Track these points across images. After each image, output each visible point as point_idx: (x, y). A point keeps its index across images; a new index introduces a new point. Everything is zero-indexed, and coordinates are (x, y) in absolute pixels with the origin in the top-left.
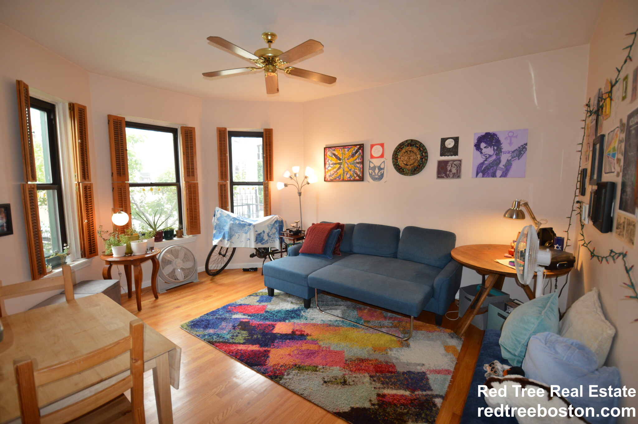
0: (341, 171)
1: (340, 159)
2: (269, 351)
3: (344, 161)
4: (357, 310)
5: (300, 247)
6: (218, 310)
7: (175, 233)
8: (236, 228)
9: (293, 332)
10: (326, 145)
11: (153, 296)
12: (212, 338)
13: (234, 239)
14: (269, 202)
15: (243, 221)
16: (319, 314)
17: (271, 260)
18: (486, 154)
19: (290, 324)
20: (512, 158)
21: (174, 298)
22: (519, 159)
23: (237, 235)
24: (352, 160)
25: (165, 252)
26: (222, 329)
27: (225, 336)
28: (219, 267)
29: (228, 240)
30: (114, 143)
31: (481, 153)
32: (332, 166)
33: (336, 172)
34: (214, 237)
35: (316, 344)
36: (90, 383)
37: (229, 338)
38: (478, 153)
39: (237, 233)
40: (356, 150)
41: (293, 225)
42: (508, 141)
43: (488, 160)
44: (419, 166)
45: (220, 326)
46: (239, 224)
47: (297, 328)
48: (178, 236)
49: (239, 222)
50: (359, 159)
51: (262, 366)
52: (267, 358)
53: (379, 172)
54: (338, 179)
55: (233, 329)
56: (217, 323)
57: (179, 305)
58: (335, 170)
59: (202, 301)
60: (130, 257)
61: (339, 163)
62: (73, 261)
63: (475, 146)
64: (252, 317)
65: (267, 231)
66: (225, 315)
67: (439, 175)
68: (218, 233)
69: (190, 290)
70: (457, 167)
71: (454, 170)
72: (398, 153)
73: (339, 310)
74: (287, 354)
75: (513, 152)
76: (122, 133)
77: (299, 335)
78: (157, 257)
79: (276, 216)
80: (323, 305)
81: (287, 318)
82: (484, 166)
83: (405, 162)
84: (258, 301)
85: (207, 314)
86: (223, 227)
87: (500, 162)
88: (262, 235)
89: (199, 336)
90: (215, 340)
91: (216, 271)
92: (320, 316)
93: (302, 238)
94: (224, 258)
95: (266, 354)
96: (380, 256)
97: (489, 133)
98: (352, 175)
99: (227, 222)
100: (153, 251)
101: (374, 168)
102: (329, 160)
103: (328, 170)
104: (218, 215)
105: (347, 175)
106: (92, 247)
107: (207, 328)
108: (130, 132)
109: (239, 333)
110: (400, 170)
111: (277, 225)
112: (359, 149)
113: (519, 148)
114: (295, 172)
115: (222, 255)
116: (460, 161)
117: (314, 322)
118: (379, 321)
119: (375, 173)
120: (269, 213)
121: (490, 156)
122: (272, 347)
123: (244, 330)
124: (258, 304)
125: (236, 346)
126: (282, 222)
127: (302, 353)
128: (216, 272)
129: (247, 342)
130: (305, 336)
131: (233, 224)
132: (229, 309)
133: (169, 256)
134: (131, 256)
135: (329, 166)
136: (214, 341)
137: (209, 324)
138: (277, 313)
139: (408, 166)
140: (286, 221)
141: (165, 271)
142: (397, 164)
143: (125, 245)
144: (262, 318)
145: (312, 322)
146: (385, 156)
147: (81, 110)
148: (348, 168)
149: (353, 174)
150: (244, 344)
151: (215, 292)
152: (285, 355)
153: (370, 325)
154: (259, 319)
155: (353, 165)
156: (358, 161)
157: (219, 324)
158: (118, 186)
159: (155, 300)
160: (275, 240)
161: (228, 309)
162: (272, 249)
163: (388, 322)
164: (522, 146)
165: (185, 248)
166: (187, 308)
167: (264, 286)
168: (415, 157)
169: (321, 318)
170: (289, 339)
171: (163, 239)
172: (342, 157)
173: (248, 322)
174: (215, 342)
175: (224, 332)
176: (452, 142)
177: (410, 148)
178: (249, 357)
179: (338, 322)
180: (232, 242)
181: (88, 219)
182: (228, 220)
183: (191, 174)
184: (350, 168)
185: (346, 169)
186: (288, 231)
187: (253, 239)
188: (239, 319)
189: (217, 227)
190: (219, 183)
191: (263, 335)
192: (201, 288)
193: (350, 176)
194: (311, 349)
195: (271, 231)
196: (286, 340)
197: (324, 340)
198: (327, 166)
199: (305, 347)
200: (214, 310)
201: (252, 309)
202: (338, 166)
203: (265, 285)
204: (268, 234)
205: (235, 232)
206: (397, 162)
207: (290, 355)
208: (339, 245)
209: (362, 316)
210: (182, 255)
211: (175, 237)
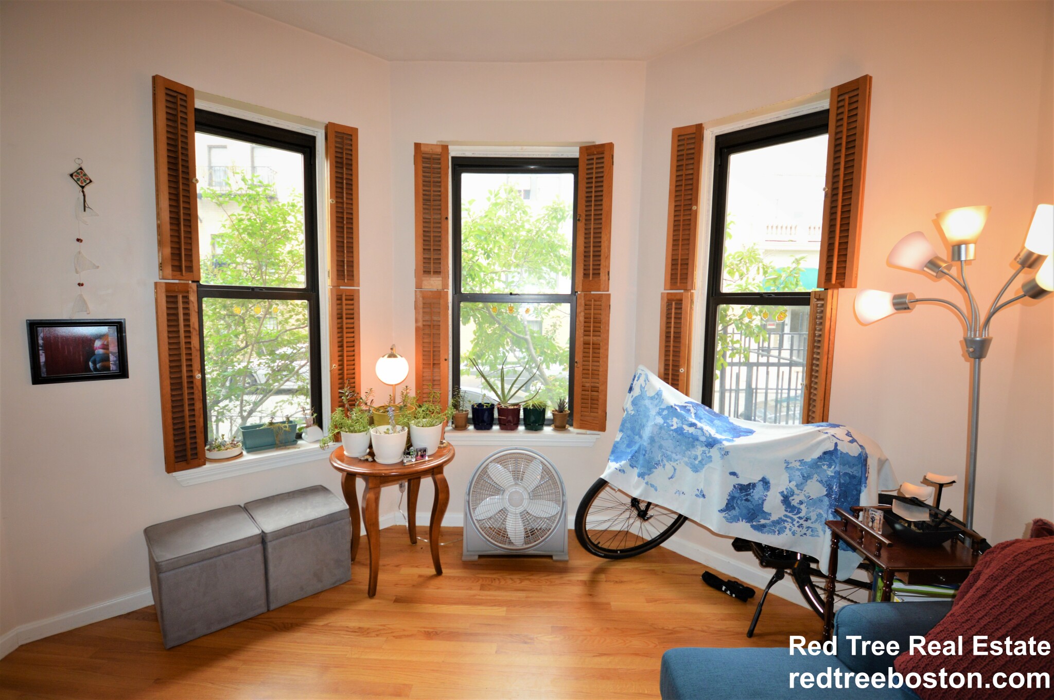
7: (549, 415)
8: (668, 444)
13: (659, 476)
14: (822, 370)
15: (693, 425)
23: (668, 467)
29: (640, 476)
30: (422, 205)
34: (613, 453)
39: (669, 459)
41: (913, 492)
48: (553, 426)
49: (680, 425)
65: (781, 483)
68: (626, 443)
76: (439, 182)
86: (638, 431)
88: (757, 494)
94: (642, 521)
99: (649, 416)
100: (426, 458)
111: (832, 471)
114: (955, 239)
120: (819, 412)
126: (863, 460)
131: (661, 428)
147: (342, 137)
158: (423, 299)
160: (814, 526)
171: (522, 425)
180: (652, 486)
182: (653, 412)
183: (591, 272)
187: (718, 496)
190: (665, 294)
195: (800, 486)
204: (786, 499)
205: (663, 454)
210: (533, 478)
211: (547, 425)
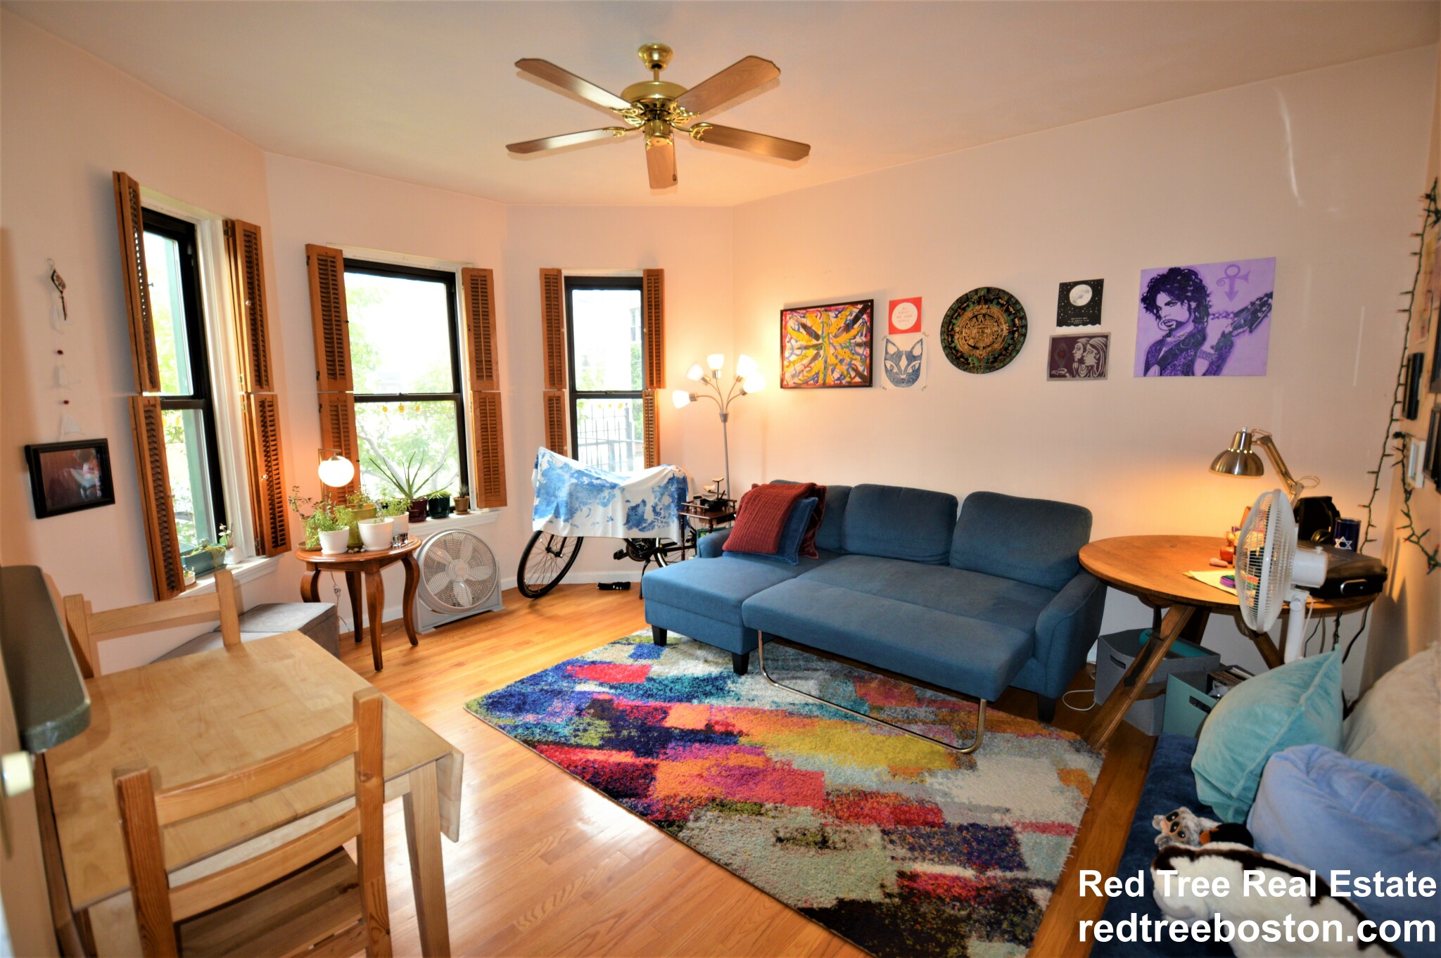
0: (819, 364)
1: (817, 337)
2: (655, 766)
3: (826, 340)
4: (854, 682)
5: (725, 538)
6: (545, 673)
7: (452, 504)
8: (582, 495)
9: (709, 726)
10: (785, 305)
11: (407, 639)
12: (533, 734)
13: (579, 517)
14: (655, 437)
15: (598, 479)
16: (767, 688)
17: (660, 566)
18: (1169, 321)
19: (701, 707)
20: (1235, 328)
21: (452, 645)
22: (1251, 332)
23: (585, 509)
24: (845, 337)
25: (432, 545)
26: (554, 714)
27: (560, 730)
28: (548, 579)
29: (566, 521)
30: (320, 307)
31: (1158, 317)
32: (798, 352)
33: (808, 366)
34: (536, 513)
35: (759, 755)
36: (271, 821)
37: (568, 734)
38: (1150, 317)
39: (585, 504)
40: (854, 314)
41: (708, 488)
42: (1227, 288)
43: (1174, 333)
44: (1006, 349)
45: (550, 709)
46: (591, 484)
47: (718, 718)
48: (458, 511)
49: (589, 480)
50: (862, 335)
51: (640, 798)
52: (651, 781)
53: (908, 365)
54: (812, 382)
55: (577, 715)
56: (543, 701)
57: (460, 659)
58: (805, 362)
59: (511, 652)
60: (357, 555)
61: (814, 346)
62: (240, 562)
63: (1144, 300)
64: (619, 691)
65: (651, 501)
66: (560, 683)
67: (1054, 372)
68: (545, 504)
69: (485, 628)
70: (1099, 353)
71: (1090, 360)
72: (954, 321)
73: (813, 681)
74: (696, 773)
75: (1237, 314)
76: (336, 285)
77: (722, 734)
78: (415, 555)
79: (670, 468)
80: (776, 668)
81: (696, 695)
82: (1164, 349)
83: (971, 342)
84: (631, 656)
85: (522, 682)
86: (554, 493)
87: (1204, 338)
88: (640, 510)
89: (503, 729)
90: (538, 737)
91: (540, 588)
92: (770, 692)
93: (730, 517)
94: (559, 559)
95: (648, 774)
96: (909, 560)
97: (1179, 269)
98: (845, 373)
99: (564, 480)
100: (406, 542)
101: (898, 355)
102: (791, 338)
103: (790, 362)
104: (544, 464)
105: (833, 372)
106: (279, 534)
107: (521, 712)
108: (353, 282)
109: (589, 724)
110: (959, 359)
111: (673, 488)
112: (862, 312)
113: (1253, 304)
114: (713, 368)
115: (553, 553)
116: (1106, 337)
117: (756, 704)
118: (904, 709)
119: (899, 368)
120: (655, 460)
121: (1180, 324)
122: (661, 756)
123: (602, 719)
124: (630, 661)
125: (583, 753)
126: (684, 480)
127: (728, 773)
128: (541, 590)
129: (608, 743)
130: (735, 736)
131: (576, 485)
132: (568, 670)
133: (440, 555)
134: (359, 552)
135: (792, 354)
136: (536, 739)
137: (524, 703)
138: (672, 682)
139: (978, 351)
140: (693, 480)
141: (432, 585)
142: (953, 345)
143: (347, 528)
144: (641, 692)
145: (751, 705)
146: (923, 329)
147: (249, 236)
148: (836, 357)
149: (848, 370)
150: (600, 748)
151: (538, 633)
152: (691, 776)
153: (883, 716)
154: (634, 695)
155: (846, 350)
156: (858, 340)
157: (547, 704)
158: (330, 402)
159: (412, 648)
160: (670, 521)
161: (566, 670)
162: (663, 542)
163: (926, 712)
164: (1260, 299)
165: (474, 537)
166: (480, 666)
167: (645, 622)
168: (995, 329)
169: (771, 697)
170: (700, 741)
171: (428, 516)
172: (823, 332)
173: (610, 701)
174: (539, 741)
175: (559, 720)
176: (1087, 292)
177: (984, 309)
178: (611, 777)
179: (811, 707)
180: (574, 525)
181: (269, 472)
182: (567, 476)
183: (485, 374)
184: (840, 357)
185: (832, 360)
186: (698, 502)
187: (620, 518)
188: (589, 693)
189: (543, 491)
190: (545, 394)
191: (643, 731)
192: (508, 624)
193: (841, 375)
194: (750, 764)
195: (660, 500)
196: (694, 742)
197: (778, 746)
198: (787, 354)
199: (734, 760)
200: (535, 672)
201: (619, 673)
202: (812, 352)
203: (648, 621)
204: (654, 508)
205: (580, 502)
206: (952, 342)
207: (700, 776)
208: (814, 534)
209: (866, 694)
210: (467, 551)
211: (452, 512)
